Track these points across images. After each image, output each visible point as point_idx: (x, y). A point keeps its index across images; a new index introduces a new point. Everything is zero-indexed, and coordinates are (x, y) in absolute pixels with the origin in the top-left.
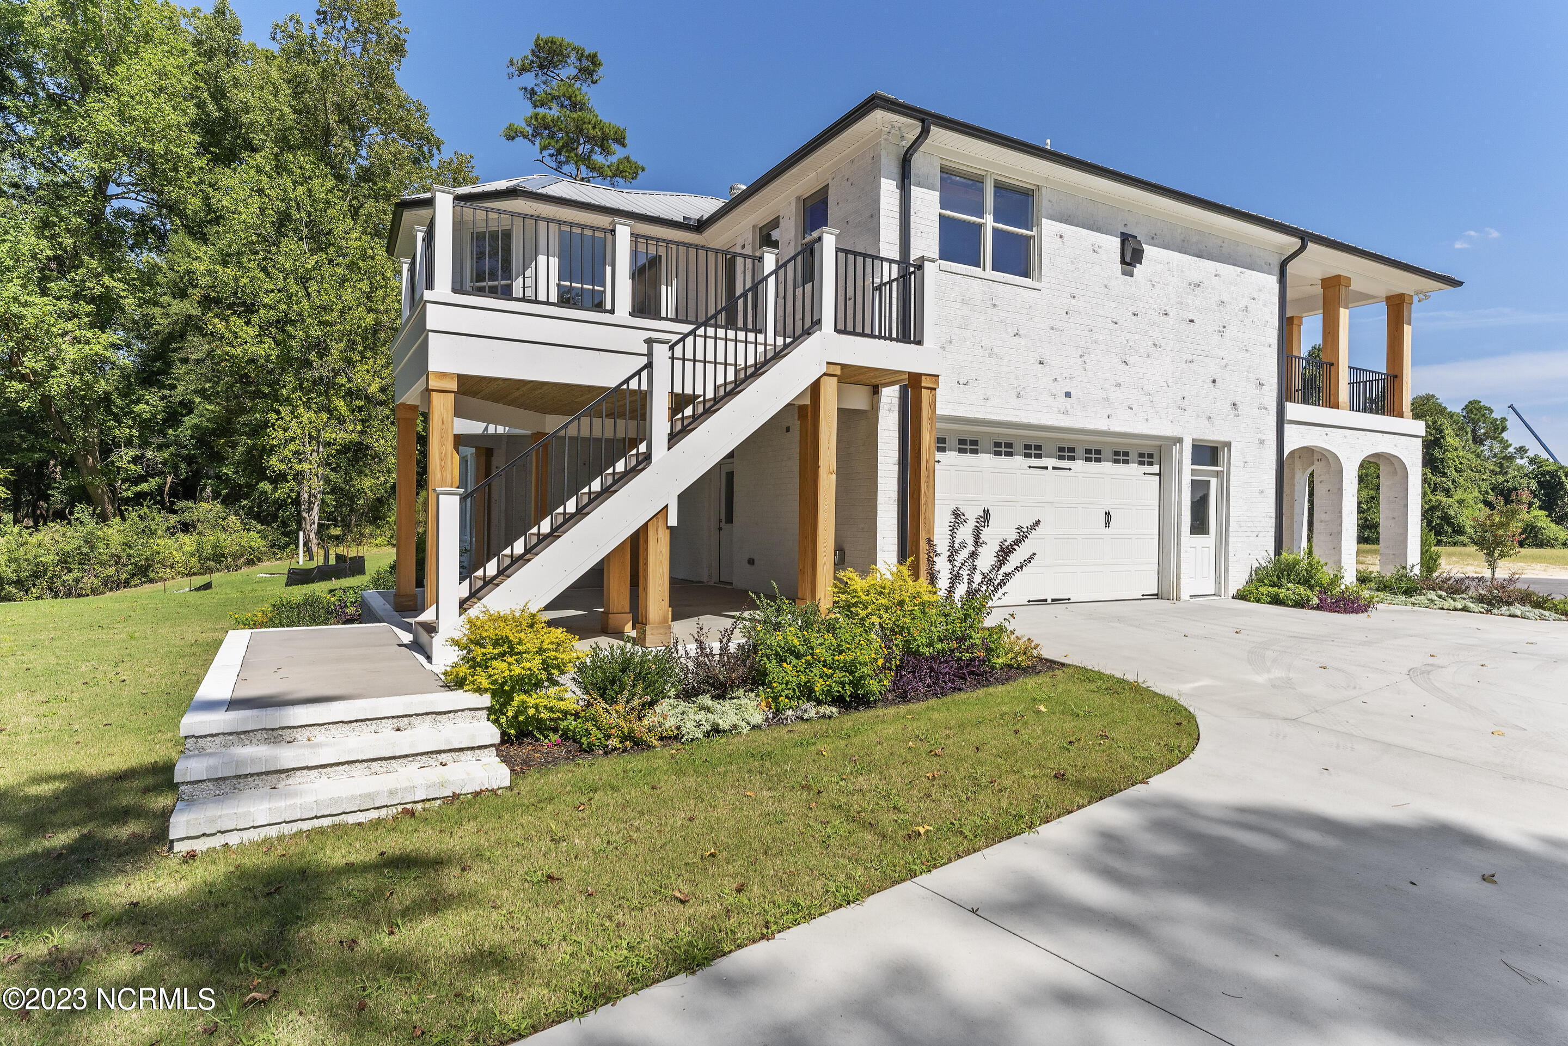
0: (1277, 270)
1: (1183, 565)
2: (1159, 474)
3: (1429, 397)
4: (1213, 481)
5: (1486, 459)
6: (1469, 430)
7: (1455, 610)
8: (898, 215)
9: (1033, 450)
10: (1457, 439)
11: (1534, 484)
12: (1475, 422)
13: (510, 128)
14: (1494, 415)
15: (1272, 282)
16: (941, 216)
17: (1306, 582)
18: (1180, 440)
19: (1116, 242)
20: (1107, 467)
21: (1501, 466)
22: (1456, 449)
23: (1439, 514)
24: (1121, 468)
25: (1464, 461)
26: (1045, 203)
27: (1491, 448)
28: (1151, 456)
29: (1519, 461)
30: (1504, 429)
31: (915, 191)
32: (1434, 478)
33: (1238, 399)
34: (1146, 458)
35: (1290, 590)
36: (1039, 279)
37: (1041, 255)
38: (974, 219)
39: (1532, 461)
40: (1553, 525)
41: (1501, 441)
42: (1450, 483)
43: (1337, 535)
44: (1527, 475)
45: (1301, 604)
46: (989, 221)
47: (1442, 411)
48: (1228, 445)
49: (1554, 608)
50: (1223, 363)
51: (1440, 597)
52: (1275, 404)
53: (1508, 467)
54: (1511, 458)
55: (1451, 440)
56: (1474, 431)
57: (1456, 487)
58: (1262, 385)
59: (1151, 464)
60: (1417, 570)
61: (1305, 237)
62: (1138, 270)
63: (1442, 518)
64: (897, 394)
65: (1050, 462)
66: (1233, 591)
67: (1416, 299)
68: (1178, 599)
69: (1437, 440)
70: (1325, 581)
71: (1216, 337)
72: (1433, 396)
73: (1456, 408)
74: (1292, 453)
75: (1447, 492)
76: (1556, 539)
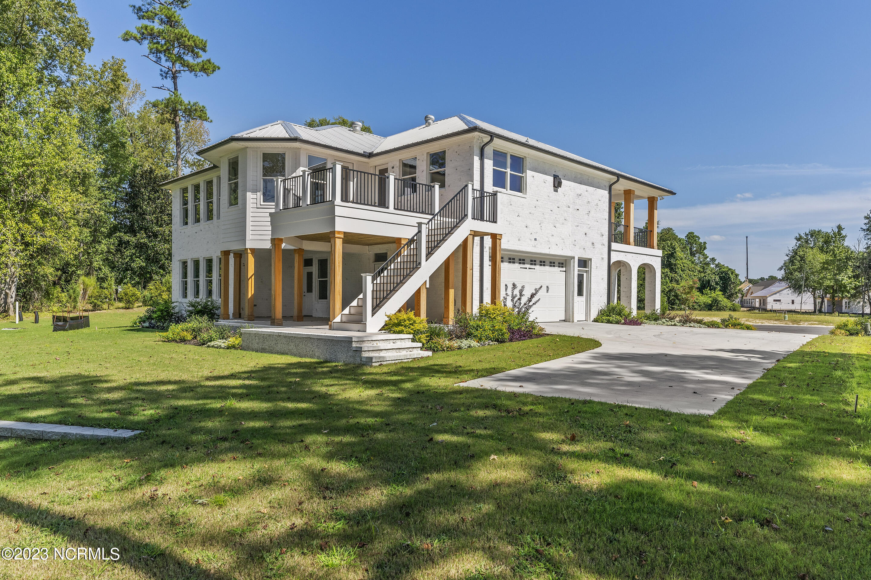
0: (608, 189)
1: (575, 308)
2: (565, 271)
3: (669, 230)
4: (585, 274)
5: (696, 265)
6: (688, 248)
7: (672, 325)
8: (479, 170)
9: (522, 261)
10: (682, 253)
11: (717, 279)
12: (691, 244)
13: (126, 34)
14: (700, 241)
15: (606, 193)
16: (494, 169)
17: (619, 314)
18: (574, 258)
19: (552, 178)
20: (547, 268)
21: (703, 268)
22: (682, 259)
23: (673, 294)
24: (552, 268)
25: (686, 265)
26: (528, 164)
27: (699, 259)
28: (562, 264)
29: (712, 266)
30: (705, 248)
31: (486, 161)
32: (671, 274)
33: (594, 241)
34: (561, 265)
35: (613, 317)
36: (526, 194)
37: (526, 184)
38: (503, 170)
39: (717, 266)
40: (725, 300)
41: (703, 255)
42: (678, 277)
43: (630, 297)
44: (714, 273)
45: (618, 323)
46: (508, 171)
47: (675, 238)
48: (591, 259)
49: (705, 324)
50: (589, 226)
51: (666, 321)
52: (607, 243)
53: (707, 269)
54: (708, 264)
55: (679, 254)
56: (691, 249)
57: (681, 279)
58: (603, 235)
59: (562, 267)
60: (659, 311)
61: (619, 176)
62: (559, 189)
63: (674, 296)
64: (479, 239)
65: (528, 266)
66: (592, 319)
67: (659, 198)
68: (573, 322)
69: (673, 253)
70: (626, 313)
71: (587, 216)
72: (671, 229)
73: (682, 236)
74: (614, 263)
75: (677, 282)
76: (726, 307)
